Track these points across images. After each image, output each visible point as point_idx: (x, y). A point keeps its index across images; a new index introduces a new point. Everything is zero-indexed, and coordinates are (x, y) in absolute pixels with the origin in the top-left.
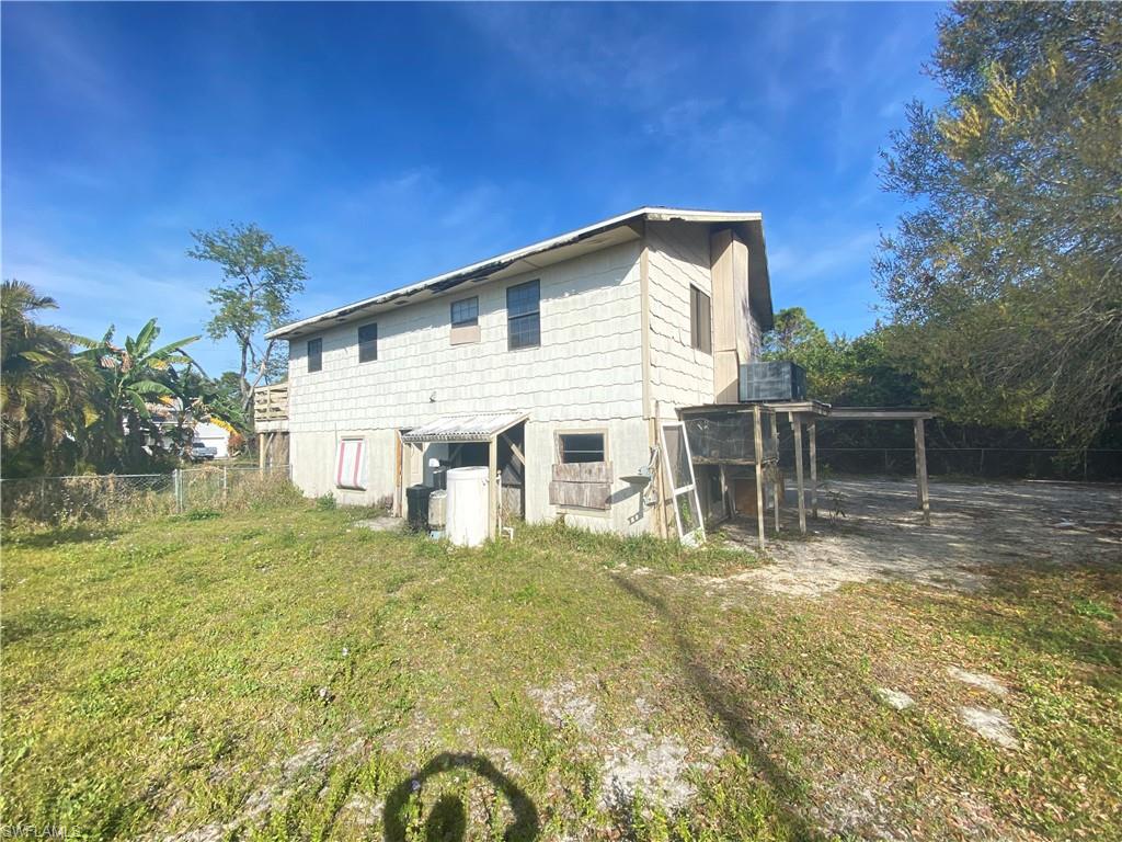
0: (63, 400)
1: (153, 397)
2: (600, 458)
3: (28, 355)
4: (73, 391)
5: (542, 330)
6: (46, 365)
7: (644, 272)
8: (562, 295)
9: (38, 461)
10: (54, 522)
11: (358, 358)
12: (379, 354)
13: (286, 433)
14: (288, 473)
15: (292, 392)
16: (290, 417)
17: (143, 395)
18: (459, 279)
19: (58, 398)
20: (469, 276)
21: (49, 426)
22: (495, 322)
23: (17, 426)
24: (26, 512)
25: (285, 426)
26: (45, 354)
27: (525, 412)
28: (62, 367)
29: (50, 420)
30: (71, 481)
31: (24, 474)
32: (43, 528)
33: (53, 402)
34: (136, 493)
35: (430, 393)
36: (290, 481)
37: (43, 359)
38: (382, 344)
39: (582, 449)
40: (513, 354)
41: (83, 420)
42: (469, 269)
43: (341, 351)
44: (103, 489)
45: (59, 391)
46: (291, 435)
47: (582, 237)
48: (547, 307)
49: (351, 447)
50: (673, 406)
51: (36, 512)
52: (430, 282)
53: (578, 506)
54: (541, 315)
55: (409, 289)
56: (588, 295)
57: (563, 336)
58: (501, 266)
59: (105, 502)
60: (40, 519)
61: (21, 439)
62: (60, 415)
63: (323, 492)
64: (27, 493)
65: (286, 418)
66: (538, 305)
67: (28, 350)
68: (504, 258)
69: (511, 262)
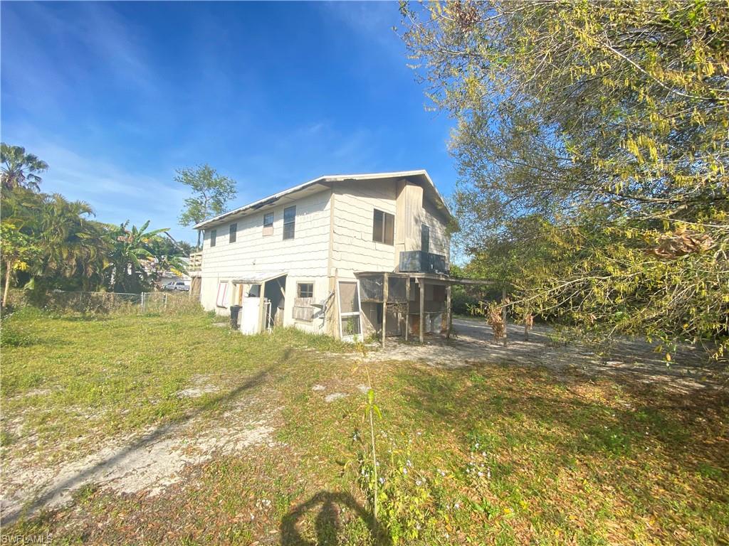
0: (94, 256)
1: (143, 257)
2: (311, 296)
3: (79, 235)
4: (98, 251)
5: (295, 230)
6: (87, 239)
7: (332, 205)
8: (303, 214)
9: (81, 284)
10: (84, 312)
11: (229, 241)
12: (237, 239)
13: (200, 278)
14: (198, 299)
15: (204, 256)
16: (203, 270)
17: (138, 255)
18: (262, 204)
19: (92, 256)
20: (265, 203)
21: (86, 268)
22: (279, 225)
23: (71, 267)
24: (72, 307)
25: (200, 274)
26: (86, 234)
27: (285, 271)
28: (94, 241)
29: (87, 265)
30: (94, 294)
31: (73, 289)
32: (78, 314)
33: (89, 257)
34: (123, 302)
35: (253, 260)
36: (200, 302)
37: (86, 237)
38: (238, 234)
39: (305, 290)
40: (284, 242)
41: (102, 266)
42: (265, 200)
43: (223, 237)
44: (108, 299)
45: (92, 252)
46: (202, 279)
47: (303, 188)
48: (298, 219)
49: (223, 285)
50: (352, 271)
51: (76, 307)
52: (251, 205)
53: (302, 320)
54: (296, 223)
55: (244, 208)
56: (313, 214)
57: (303, 234)
58: (276, 199)
59: (109, 305)
60: (78, 311)
61: (73, 273)
62: (92, 263)
63: (211, 309)
64: (73, 298)
65: (200, 270)
66: (294, 219)
67: (79, 232)
68: (277, 195)
69: (279, 198)
